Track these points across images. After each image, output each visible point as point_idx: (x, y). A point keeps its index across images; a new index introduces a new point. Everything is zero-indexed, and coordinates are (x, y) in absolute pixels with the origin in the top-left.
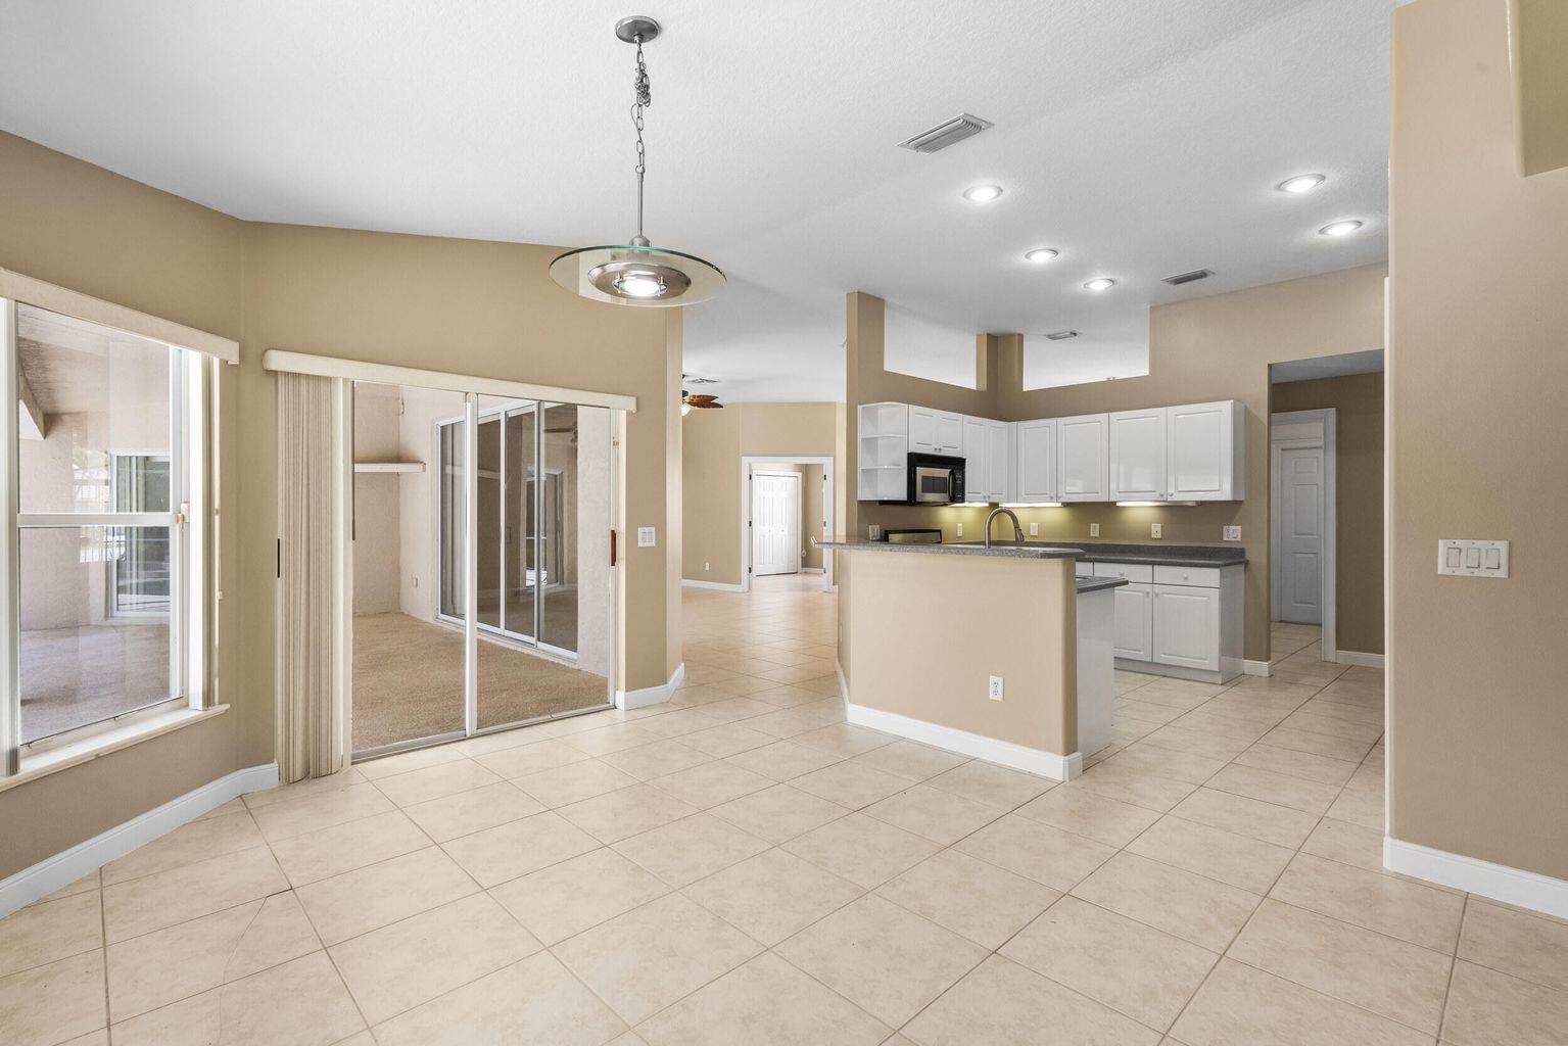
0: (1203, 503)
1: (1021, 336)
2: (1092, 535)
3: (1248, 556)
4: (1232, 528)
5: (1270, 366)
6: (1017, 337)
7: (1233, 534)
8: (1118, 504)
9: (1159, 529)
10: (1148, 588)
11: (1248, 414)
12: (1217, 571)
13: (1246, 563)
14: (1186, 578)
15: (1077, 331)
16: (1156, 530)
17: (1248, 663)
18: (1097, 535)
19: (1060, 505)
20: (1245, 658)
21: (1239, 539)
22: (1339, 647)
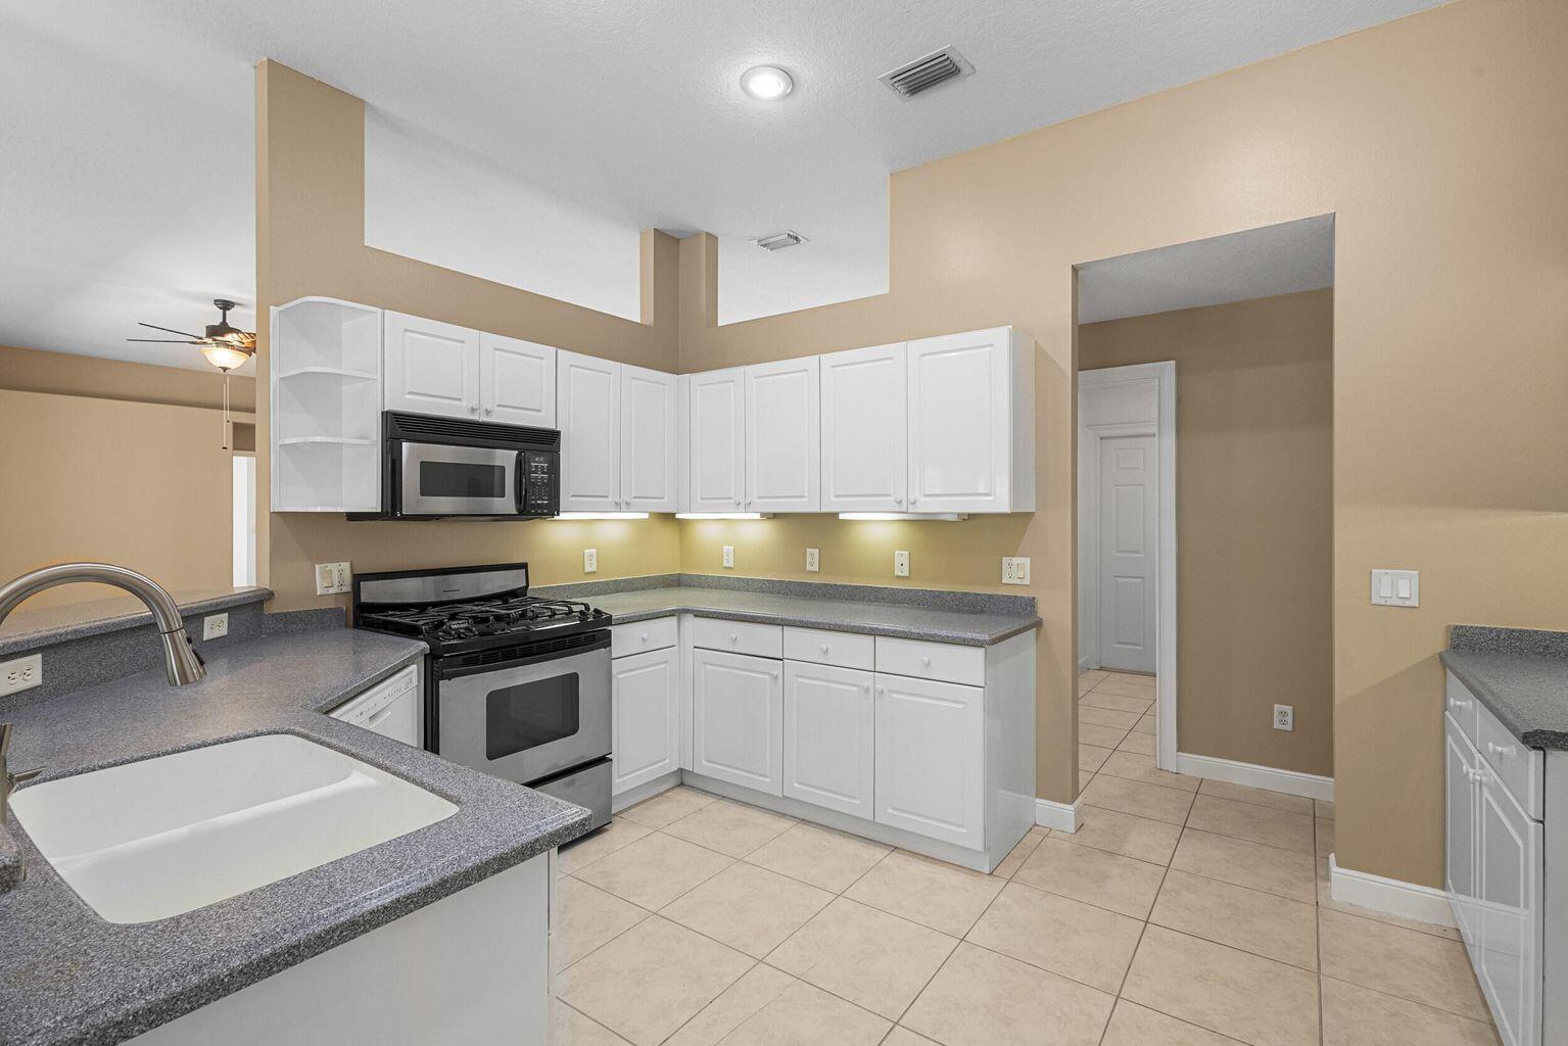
0: (972, 516)
1: (712, 239)
2: (809, 568)
3: (1043, 612)
4: (1016, 560)
5: (1075, 270)
6: (704, 239)
7: (1017, 573)
8: (841, 516)
9: (906, 562)
10: (866, 680)
11: (1041, 358)
12: (980, 652)
13: (1039, 624)
14: (928, 664)
15: (800, 234)
16: (901, 563)
17: (1043, 804)
18: (816, 568)
19: (758, 516)
20: (1037, 796)
21: (1027, 581)
22: (1180, 748)
